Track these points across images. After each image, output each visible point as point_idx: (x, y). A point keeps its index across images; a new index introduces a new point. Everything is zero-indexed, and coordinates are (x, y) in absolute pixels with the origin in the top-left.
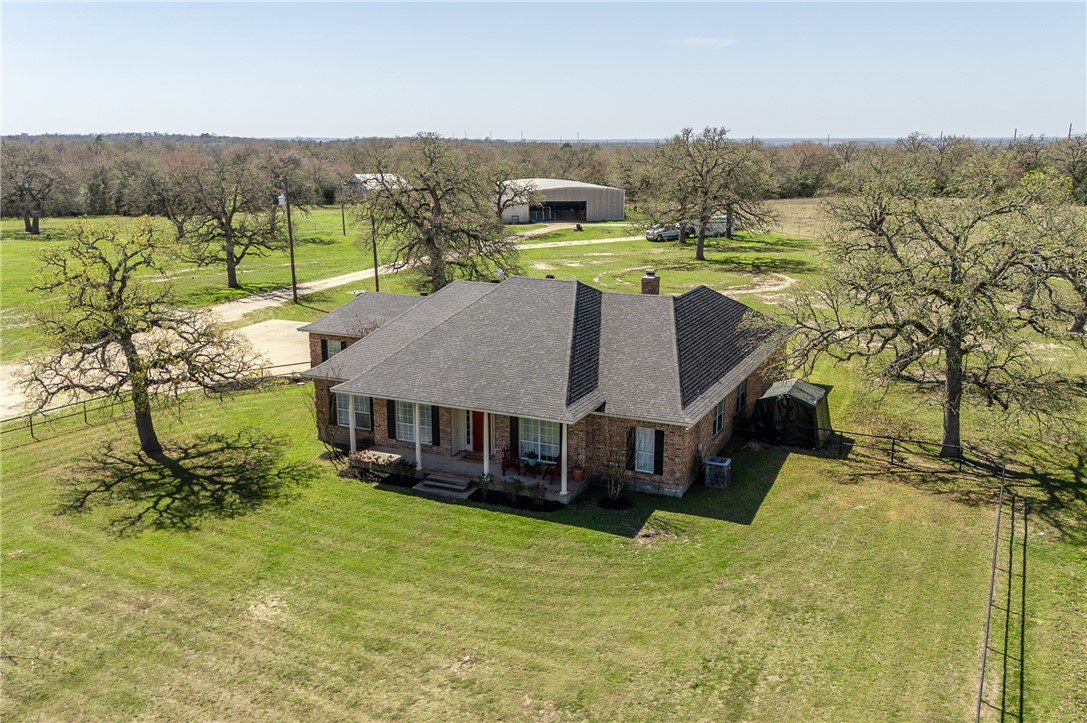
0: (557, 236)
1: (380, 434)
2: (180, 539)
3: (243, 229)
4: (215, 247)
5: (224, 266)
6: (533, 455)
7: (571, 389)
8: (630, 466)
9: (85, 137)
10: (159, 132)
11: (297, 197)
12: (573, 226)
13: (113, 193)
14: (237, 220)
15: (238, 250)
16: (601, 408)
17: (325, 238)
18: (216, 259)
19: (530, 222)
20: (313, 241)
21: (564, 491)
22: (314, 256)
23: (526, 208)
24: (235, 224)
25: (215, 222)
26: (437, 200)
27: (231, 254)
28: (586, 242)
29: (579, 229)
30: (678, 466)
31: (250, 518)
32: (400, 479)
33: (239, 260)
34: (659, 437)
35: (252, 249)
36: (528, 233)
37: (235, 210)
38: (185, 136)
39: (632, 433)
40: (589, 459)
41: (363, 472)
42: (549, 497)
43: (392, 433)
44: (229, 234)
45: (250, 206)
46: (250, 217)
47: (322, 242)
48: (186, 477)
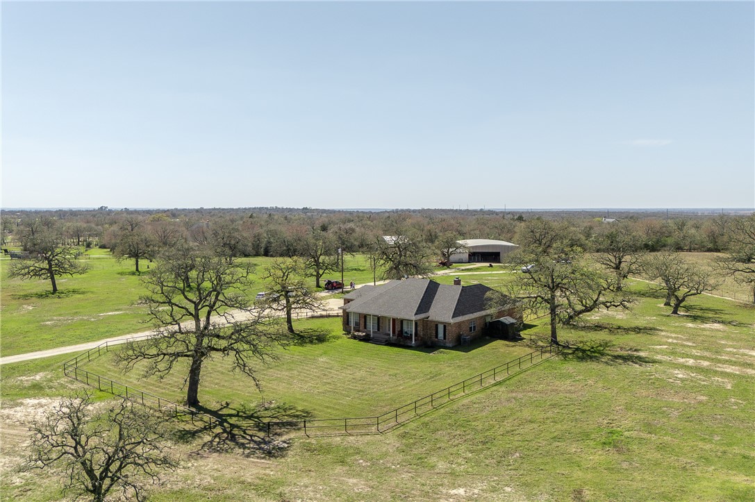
0: (477, 269)
1: (362, 327)
2: (301, 348)
3: (323, 263)
4: (312, 271)
5: (314, 279)
6: (406, 333)
7: (417, 311)
8: (437, 336)
9: (237, 209)
10: (278, 206)
11: (350, 249)
12: (488, 264)
13: (263, 245)
14: (321, 259)
15: (321, 271)
16: (428, 318)
17: (361, 268)
18: (312, 275)
19: (469, 262)
20: (356, 270)
21: (413, 342)
22: (354, 276)
23: (467, 256)
24: (321, 260)
25: (313, 260)
26: (400, 251)
27: (318, 273)
28: (490, 272)
29: (491, 266)
30: (450, 337)
31: (320, 345)
32: (366, 339)
33: (321, 275)
34: (445, 327)
35: (327, 271)
36: (463, 268)
37: (321, 255)
38: (293, 209)
39: (437, 326)
40: (423, 334)
41: (355, 337)
42: (409, 345)
43: (365, 328)
44: (317, 263)
45: (327, 253)
46: (327, 258)
47: (359, 270)
48: (302, 337)
